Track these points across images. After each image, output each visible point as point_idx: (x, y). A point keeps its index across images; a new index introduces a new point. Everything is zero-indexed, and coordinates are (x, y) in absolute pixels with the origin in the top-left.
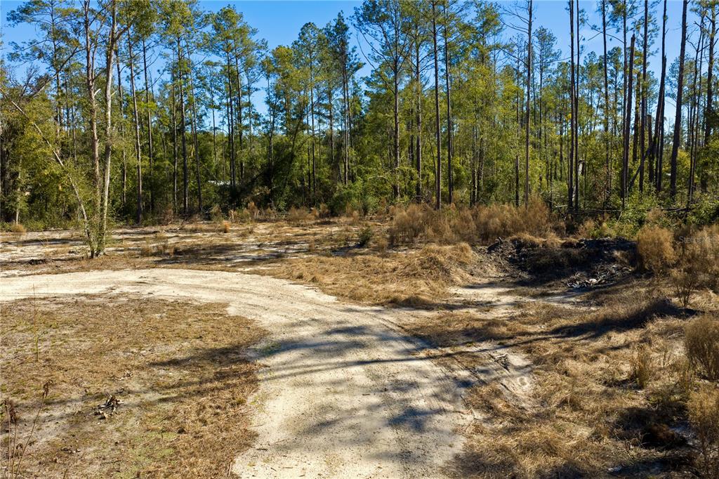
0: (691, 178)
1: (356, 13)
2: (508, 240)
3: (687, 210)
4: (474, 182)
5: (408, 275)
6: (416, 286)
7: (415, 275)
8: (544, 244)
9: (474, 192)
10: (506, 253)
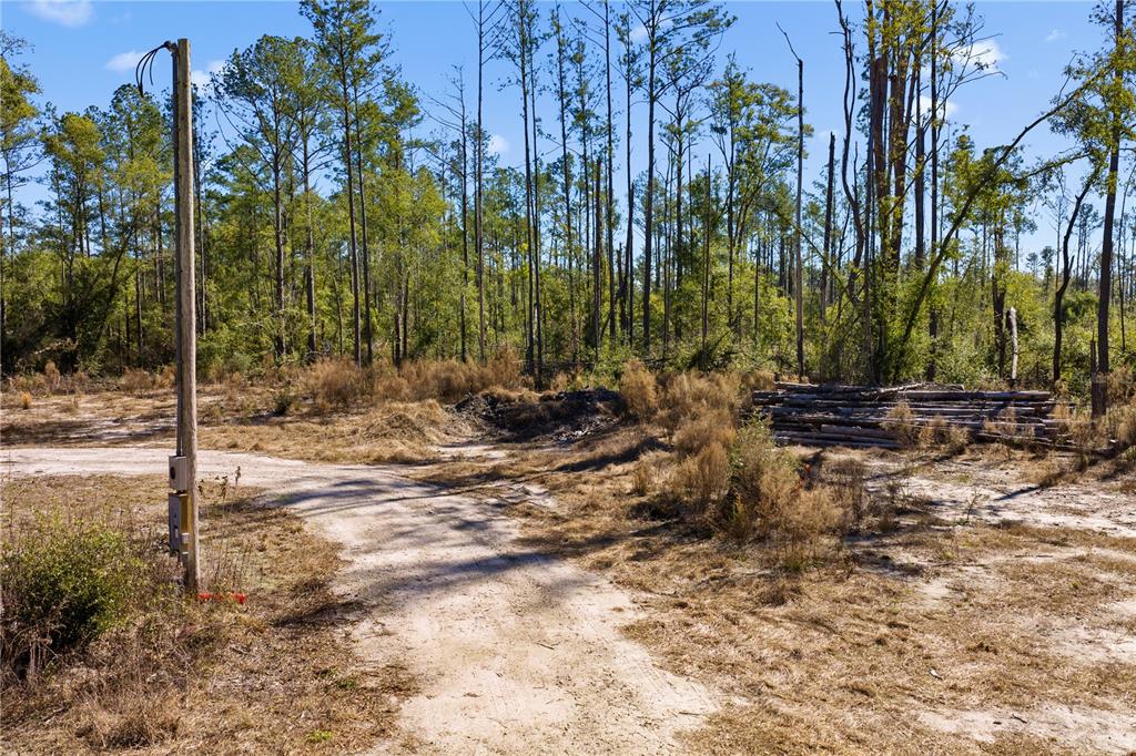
0: (665, 326)
1: (212, 80)
2: (479, 395)
3: (663, 360)
4: (397, 330)
5: (376, 436)
6: (391, 446)
7: (385, 435)
8: (521, 398)
9: (398, 346)
10: (479, 410)
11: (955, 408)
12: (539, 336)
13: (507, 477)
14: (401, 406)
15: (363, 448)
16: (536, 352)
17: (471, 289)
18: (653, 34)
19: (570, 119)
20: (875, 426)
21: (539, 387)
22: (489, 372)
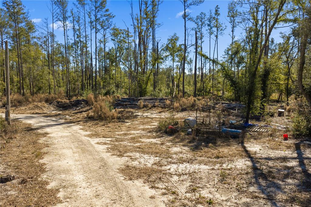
2: (55, 101)
4: (31, 87)
5: (31, 109)
6: (35, 111)
7: (33, 109)
8: (65, 102)
9: (31, 91)
10: (55, 104)
11: (152, 101)
12: (69, 88)
13: (62, 115)
14: (36, 103)
15: (29, 112)
16: (69, 92)
17: (51, 76)
18: (96, 18)
19: (76, 36)
20: (137, 105)
21: (69, 100)
22: (57, 96)
